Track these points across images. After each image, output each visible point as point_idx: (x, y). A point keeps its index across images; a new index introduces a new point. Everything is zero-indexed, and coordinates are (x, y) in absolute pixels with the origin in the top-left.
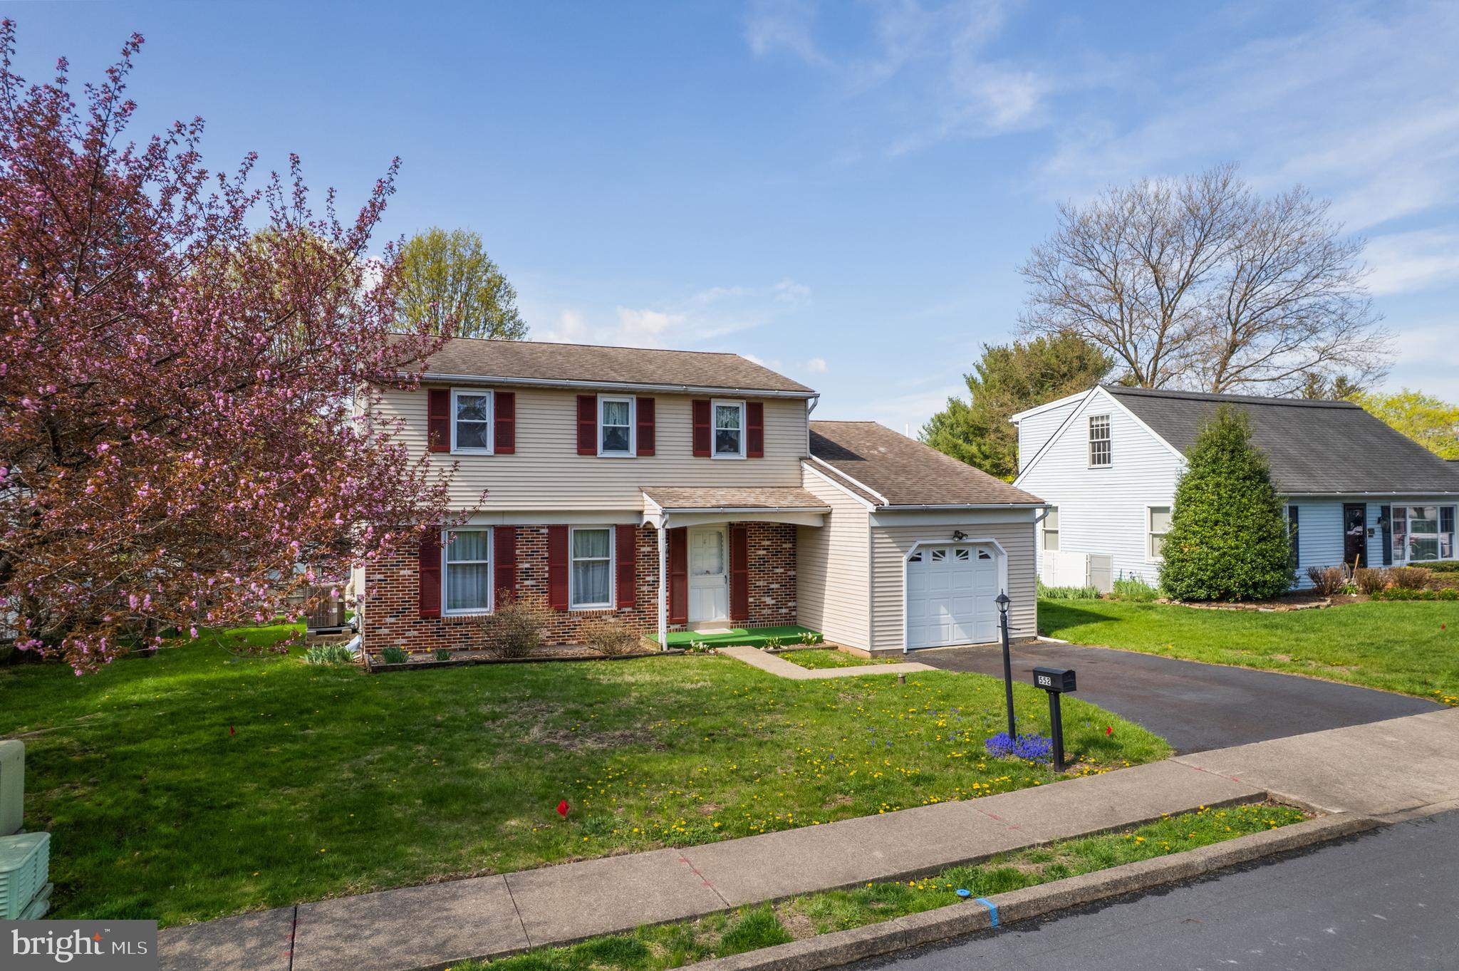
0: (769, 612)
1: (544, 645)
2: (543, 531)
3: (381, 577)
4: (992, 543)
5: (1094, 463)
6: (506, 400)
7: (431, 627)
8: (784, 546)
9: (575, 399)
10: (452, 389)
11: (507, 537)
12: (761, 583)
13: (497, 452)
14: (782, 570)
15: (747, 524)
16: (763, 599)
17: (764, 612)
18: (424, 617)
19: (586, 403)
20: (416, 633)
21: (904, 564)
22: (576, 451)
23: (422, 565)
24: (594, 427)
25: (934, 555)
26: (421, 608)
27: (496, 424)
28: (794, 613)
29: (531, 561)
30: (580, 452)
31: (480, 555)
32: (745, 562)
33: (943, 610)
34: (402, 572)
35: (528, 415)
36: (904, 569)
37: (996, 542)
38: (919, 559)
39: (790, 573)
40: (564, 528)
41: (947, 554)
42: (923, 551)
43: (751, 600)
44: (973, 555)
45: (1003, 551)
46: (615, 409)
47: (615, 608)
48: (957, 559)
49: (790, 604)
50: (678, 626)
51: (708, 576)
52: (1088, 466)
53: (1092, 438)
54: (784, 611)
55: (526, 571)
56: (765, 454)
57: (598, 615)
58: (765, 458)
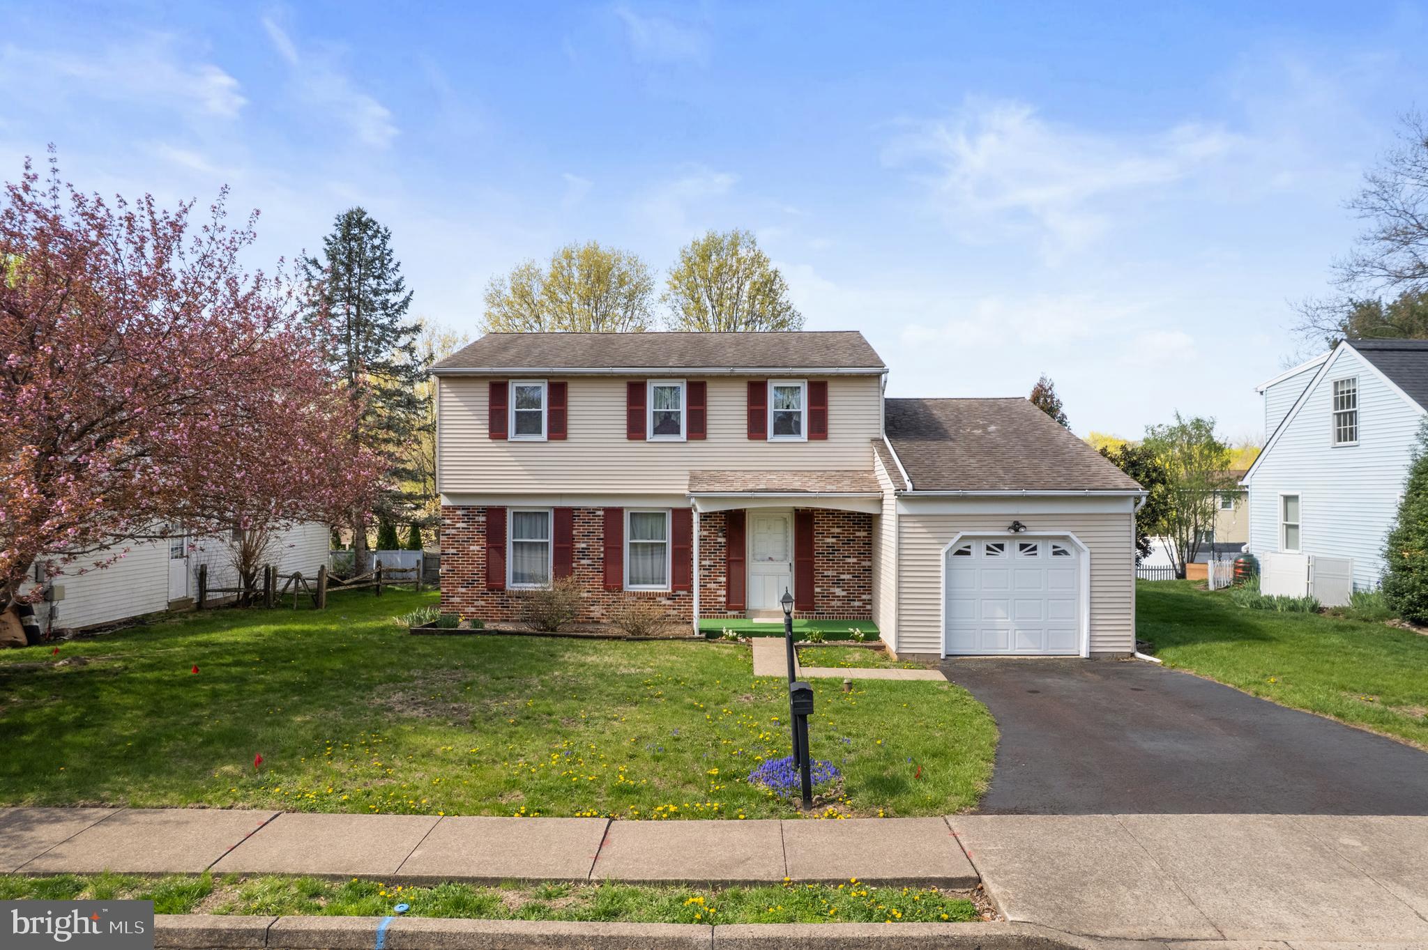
0: (839, 604)
1: (598, 622)
2: (599, 513)
3: (454, 551)
4: (1068, 536)
5: (1340, 440)
6: (558, 390)
7: (495, 598)
8: (858, 534)
9: (625, 385)
10: (510, 382)
11: (565, 517)
12: (830, 573)
13: (549, 438)
14: (855, 560)
15: (814, 510)
16: (832, 590)
17: (833, 603)
18: (491, 589)
19: (636, 390)
20: (483, 603)
21: (943, 558)
22: (625, 436)
23: (488, 542)
24: (644, 412)
25: (988, 548)
26: (487, 581)
27: (550, 412)
28: (868, 607)
29: (587, 541)
30: (630, 437)
31: (539, 535)
32: (812, 550)
33: (1000, 612)
34: (472, 548)
35: (580, 403)
36: (943, 563)
37: (1073, 536)
38: (968, 553)
39: (864, 563)
40: (619, 511)
41: (1006, 547)
42: (973, 544)
43: (817, 590)
44: (1044, 551)
45: (1084, 547)
46: (667, 393)
47: (670, 590)
48: (1021, 556)
49: (864, 597)
50: (735, 613)
51: (770, 563)
52: (1331, 444)
53: (1336, 408)
54: (857, 604)
55: (583, 551)
56: (829, 436)
57: (651, 597)
58: (830, 440)
